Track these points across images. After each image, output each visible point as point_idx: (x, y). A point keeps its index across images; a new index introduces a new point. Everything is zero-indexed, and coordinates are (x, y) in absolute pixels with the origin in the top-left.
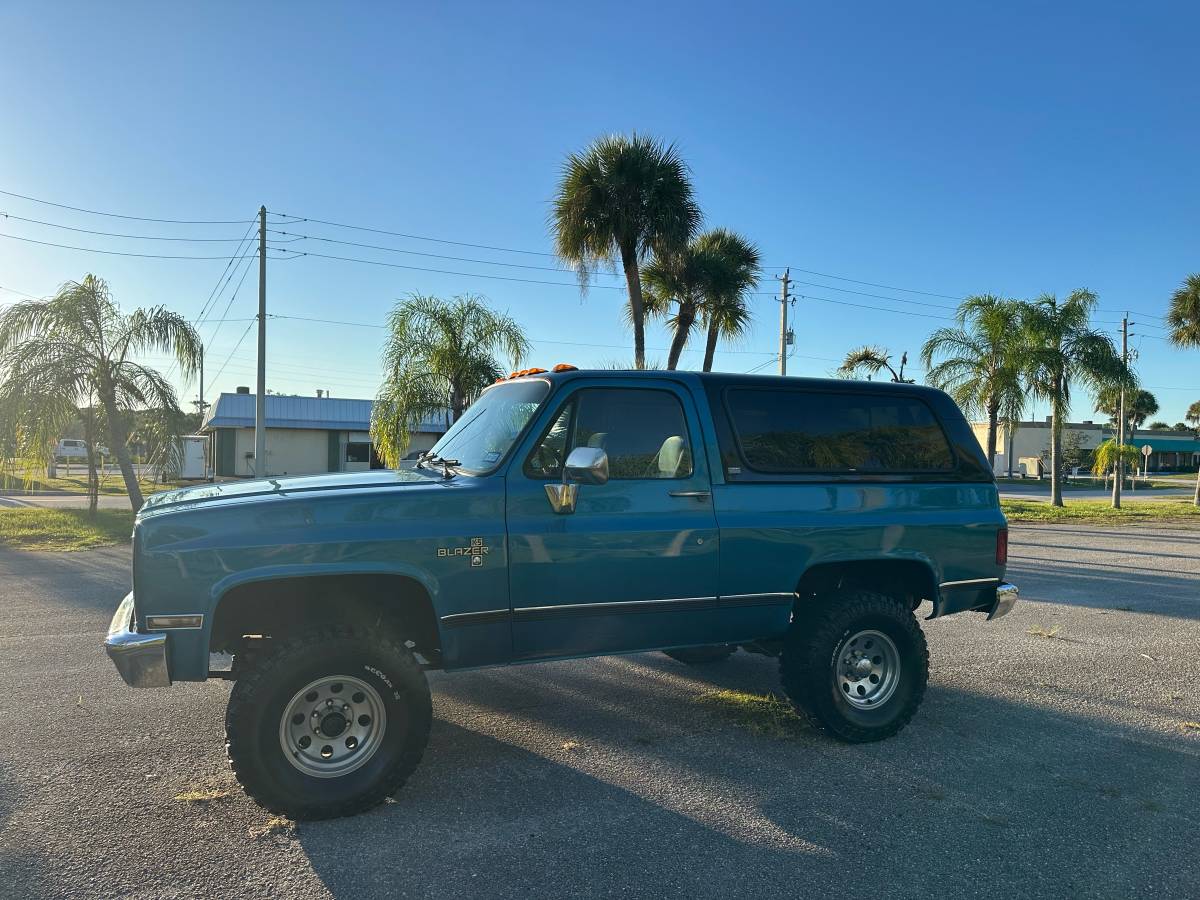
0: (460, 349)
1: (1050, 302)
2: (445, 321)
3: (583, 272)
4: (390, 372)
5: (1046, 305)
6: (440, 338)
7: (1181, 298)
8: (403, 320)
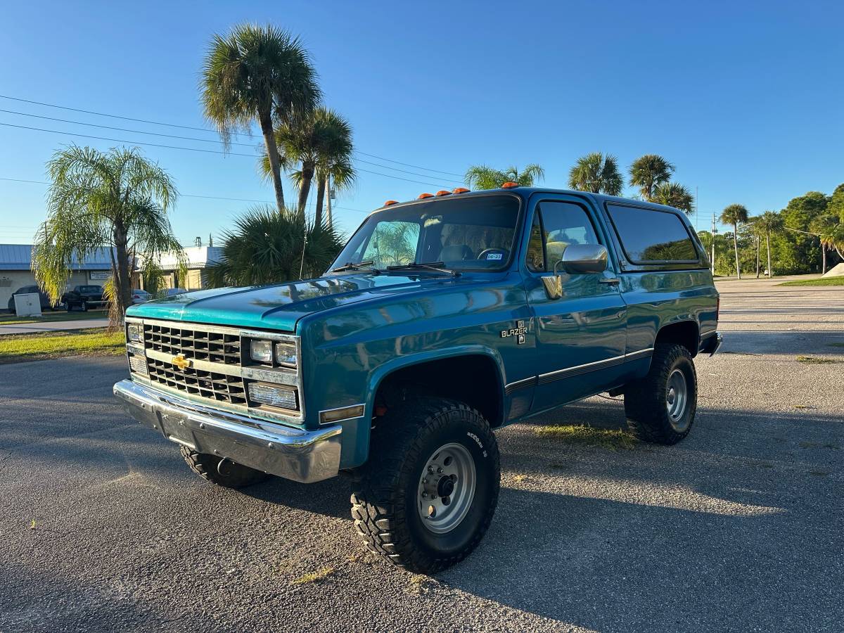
0: (118, 194)
1: (514, 172)
2: (102, 168)
3: (226, 133)
4: (55, 213)
5: (512, 174)
6: (99, 182)
7: (576, 172)
8: (62, 167)
